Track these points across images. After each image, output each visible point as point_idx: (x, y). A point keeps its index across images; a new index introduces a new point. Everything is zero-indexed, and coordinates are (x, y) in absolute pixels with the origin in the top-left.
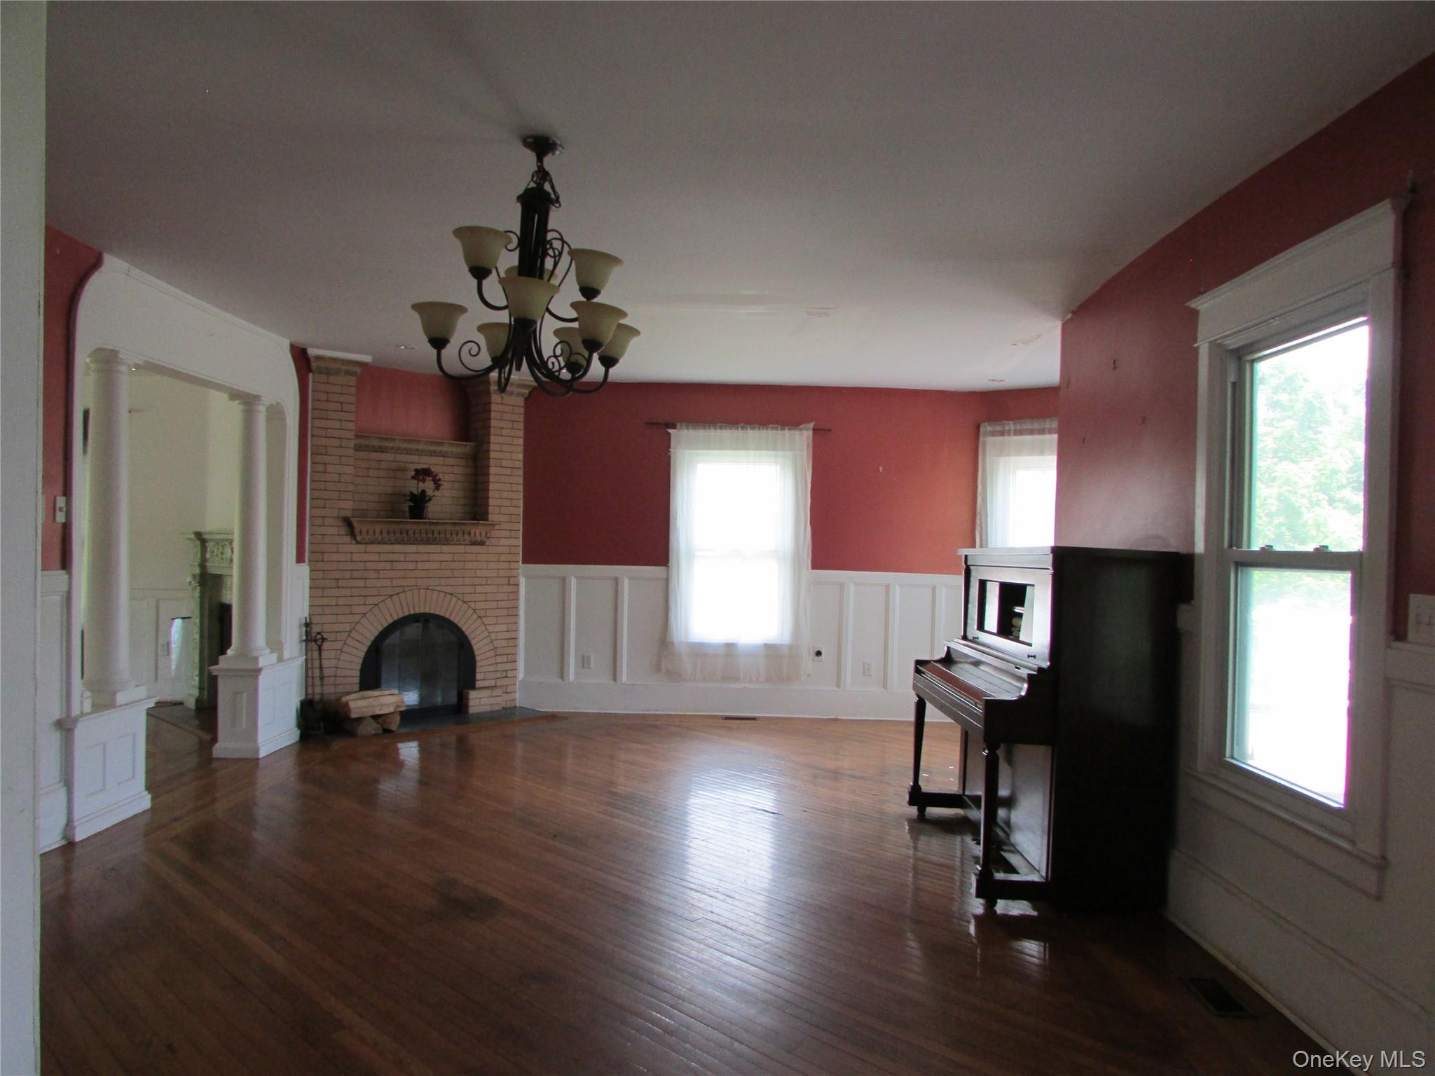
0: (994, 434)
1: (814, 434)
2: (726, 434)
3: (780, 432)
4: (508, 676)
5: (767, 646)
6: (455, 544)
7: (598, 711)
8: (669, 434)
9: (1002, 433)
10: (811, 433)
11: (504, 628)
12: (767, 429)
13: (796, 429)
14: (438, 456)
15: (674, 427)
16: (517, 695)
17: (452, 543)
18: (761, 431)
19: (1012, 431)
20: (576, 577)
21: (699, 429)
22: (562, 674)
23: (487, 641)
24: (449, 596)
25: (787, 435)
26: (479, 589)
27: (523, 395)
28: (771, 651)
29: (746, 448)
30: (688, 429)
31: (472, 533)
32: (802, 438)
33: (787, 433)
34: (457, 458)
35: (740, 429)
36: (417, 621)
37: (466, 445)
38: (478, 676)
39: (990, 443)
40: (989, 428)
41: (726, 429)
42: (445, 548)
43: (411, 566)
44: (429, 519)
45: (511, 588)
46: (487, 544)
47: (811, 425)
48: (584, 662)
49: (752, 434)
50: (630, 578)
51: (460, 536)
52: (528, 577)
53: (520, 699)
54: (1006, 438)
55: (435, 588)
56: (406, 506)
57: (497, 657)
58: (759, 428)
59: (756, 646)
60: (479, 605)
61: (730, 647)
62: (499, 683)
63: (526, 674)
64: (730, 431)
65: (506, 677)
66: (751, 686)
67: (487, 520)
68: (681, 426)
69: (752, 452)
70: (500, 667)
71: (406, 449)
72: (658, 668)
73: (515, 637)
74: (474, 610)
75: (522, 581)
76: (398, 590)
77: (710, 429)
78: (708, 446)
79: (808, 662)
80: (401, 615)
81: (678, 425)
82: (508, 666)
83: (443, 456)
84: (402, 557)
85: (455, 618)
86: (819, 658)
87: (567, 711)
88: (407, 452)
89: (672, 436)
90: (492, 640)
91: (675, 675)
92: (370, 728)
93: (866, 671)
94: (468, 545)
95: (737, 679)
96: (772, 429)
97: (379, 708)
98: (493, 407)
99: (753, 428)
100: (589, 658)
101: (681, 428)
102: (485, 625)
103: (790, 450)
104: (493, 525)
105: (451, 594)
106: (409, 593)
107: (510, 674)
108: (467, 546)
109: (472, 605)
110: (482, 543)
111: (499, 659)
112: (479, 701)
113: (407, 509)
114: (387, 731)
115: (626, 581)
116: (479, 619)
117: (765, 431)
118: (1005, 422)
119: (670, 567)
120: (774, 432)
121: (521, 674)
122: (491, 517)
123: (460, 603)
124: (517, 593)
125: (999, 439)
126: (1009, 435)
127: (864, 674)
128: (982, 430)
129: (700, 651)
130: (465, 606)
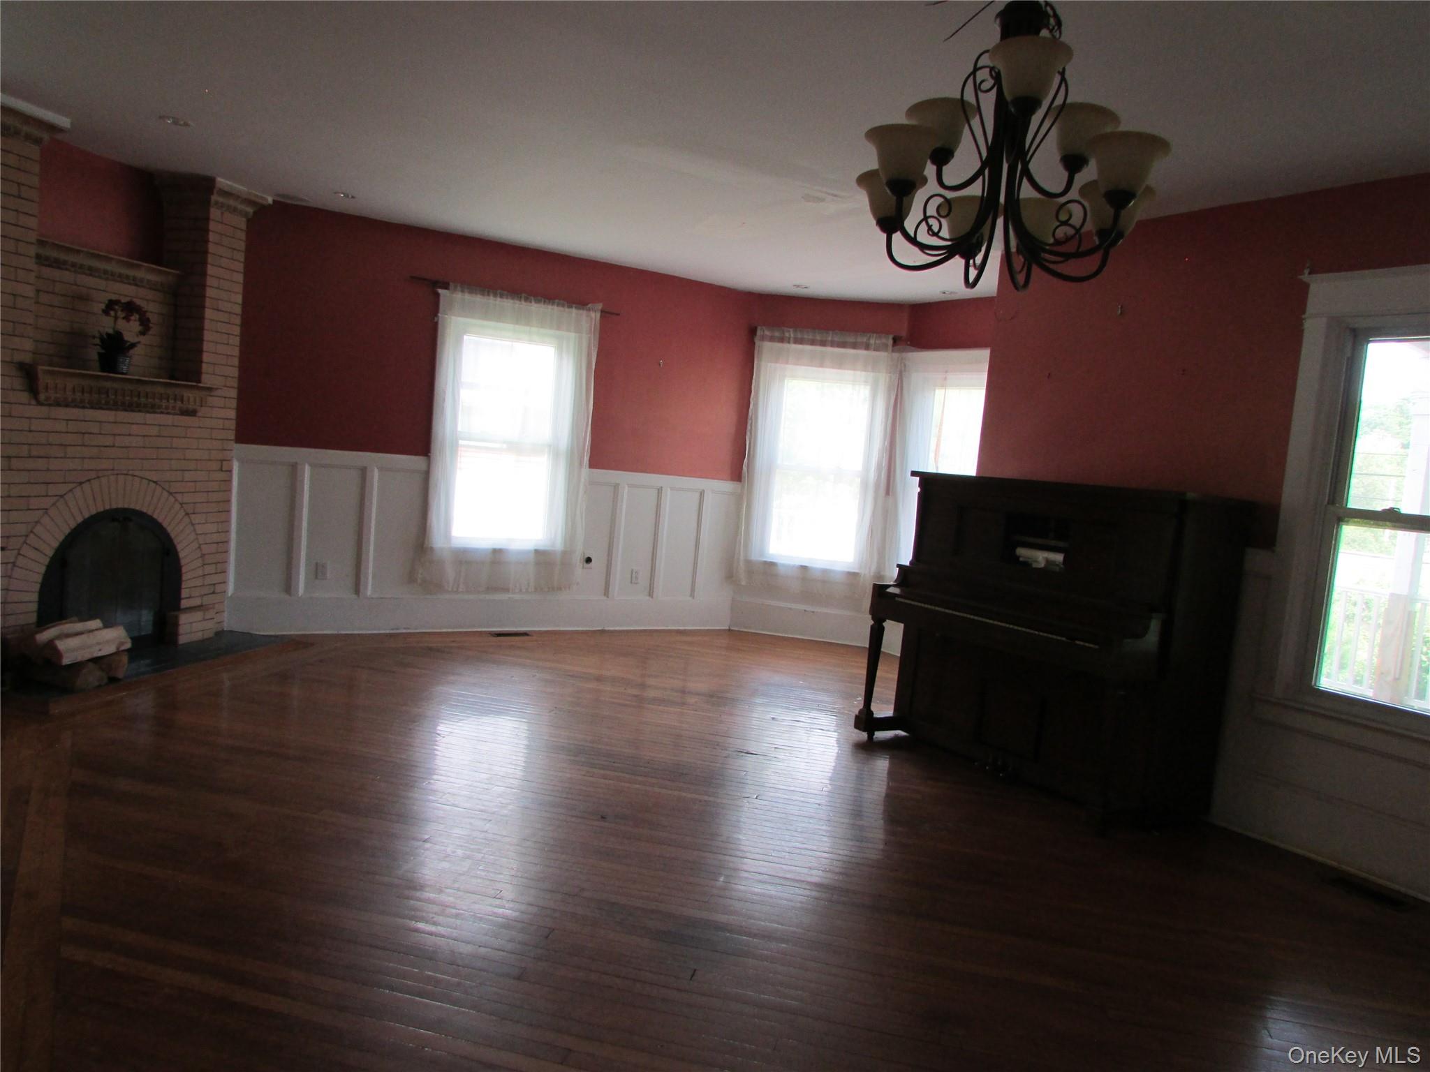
0: (772, 339)
1: (601, 317)
2: (508, 304)
3: (567, 310)
4: (216, 591)
5: (537, 552)
6: (162, 413)
7: (336, 632)
8: (438, 295)
9: (782, 340)
10: (598, 315)
11: (213, 528)
12: (553, 304)
13: (583, 309)
14: (130, 284)
15: (446, 286)
16: (226, 614)
17: (158, 411)
18: (546, 306)
19: (791, 339)
20: (310, 465)
21: (476, 294)
22: (288, 586)
23: (195, 545)
24: (153, 485)
25: (574, 315)
26: (188, 476)
27: (246, 214)
28: (542, 558)
29: (528, 323)
30: (463, 291)
31: (185, 399)
32: (589, 319)
33: (574, 311)
34: (154, 290)
35: (523, 299)
36: (114, 520)
37: (169, 273)
38: (184, 593)
39: (767, 350)
40: (767, 333)
41: (507, 298)
42: (150, 418)
43: (108, 441)
44: (122, 374)
45: (221, 476)
46: (199, 414)
47: (600, 306)
48: (318, 571)
49: (535, 308)
50: (381, 469)
51: (171, 401)
52: (242, 462)
53: (230, 620)
54: (786, 345)
55: (137, 473)
56: (93, 353)
57: (205, 567)
58: (545, 302)
59: (526, 552)
60: (187, 498)
61: (497, 552)
62: (207, 600)
63: (236, 588)
64: (512, 301)
65: (214, 593)
66: (517, 597)
67: (199, 381)
68: (456, 287)
69: (534, 329)
70: (209, 580)
71: (90, 268)
72: (411, 578)
73: (226, 540)
74: (181, 504)
75: (236, 467)
76: (93, 475)
77: (488, 295)
78: (486, 315)
79: (579, 570)
80: (94, 512)
81: (452, 285)
82: (216, 579)
83: (136, 285)
84: (95, 428)
85: (159, 516)
86: (590, 565)
87: (292, 633)
88: (91, 271)
89: (442, 299)
90: (200, 545)
91: (432, 586)
92: (92, 677)
93: (633, 578)
94: (178, 414)
95: (506, 590)
96: (558, 305)
97: (97, 648)
98: (212, 226)
99: (538, 301)
100: (324, 566)
101: (455, 289)
102: (193, 525)
103: (576, 332)
104: (210, 389)
105: (154, 482)
106: (104, 480)
107: (218, 588)
108: (176, 417)
109: (179, 497)
110: (193, 413)
111: (208, 569)
112: (191, 628)
113: (96, 357)
114: (113, 680)
115: (376, 473)
116: (187, 517)
117: (550, 307)
118: (786, 329)
119: (432, 457)
120: (561, 309)
121: (231, 589)
122: (205, 377)
123: (165, 494)
124: (229, 481)
125: (778, 345)
126: (789, 342)
127: (631, 582)
128: (759, 332)
129: (465, 558)
130: (171, 499)
